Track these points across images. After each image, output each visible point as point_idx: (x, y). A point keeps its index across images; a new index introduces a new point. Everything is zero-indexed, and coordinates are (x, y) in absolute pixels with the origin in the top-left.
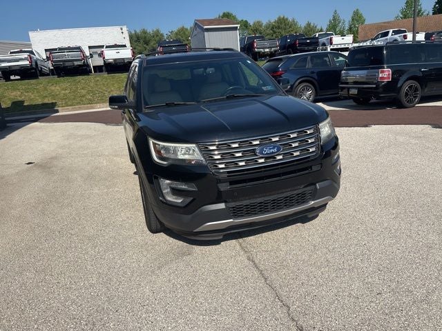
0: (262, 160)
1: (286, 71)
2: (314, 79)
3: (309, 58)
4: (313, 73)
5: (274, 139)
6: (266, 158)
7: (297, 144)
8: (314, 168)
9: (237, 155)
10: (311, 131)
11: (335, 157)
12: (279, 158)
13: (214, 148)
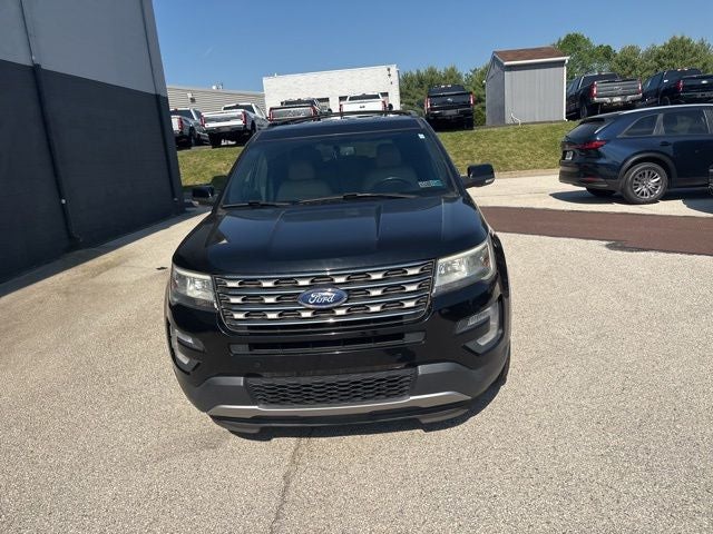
0: (308, 314)
1: (607, 141)
2: (667, 155)
3: (661, 116)
4: (665, 144)
5: (338, 280)
6: (316, 311)
7: (378, 292)
8: (410, 338)
9: (268, 300)
10: (416, 271)
11: (473, 321)
12: (339, 312)
13: (235, 284)
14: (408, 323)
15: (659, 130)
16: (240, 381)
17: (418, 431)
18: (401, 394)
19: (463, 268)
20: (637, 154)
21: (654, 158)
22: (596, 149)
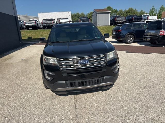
0: (81, 66)
1: (122, 30)
2: (134, 33)
3: (133, 25)
4: (134, 31)
5: (87, 58)
6: (82, 65)
7: (96, 61)
8: (103, 70)
9: (71, 63)
10: (103, 56)
11: (114, 67)
12: (87, 65)
13: (63, 60)
14: (102, 67)
15: (132, 28)
16: (64, 82)
17: (101, 91)
18: (100, 83)
19: (112, 55)
20: (127, 33)
21: (132, 34)
22: (120, 31)
